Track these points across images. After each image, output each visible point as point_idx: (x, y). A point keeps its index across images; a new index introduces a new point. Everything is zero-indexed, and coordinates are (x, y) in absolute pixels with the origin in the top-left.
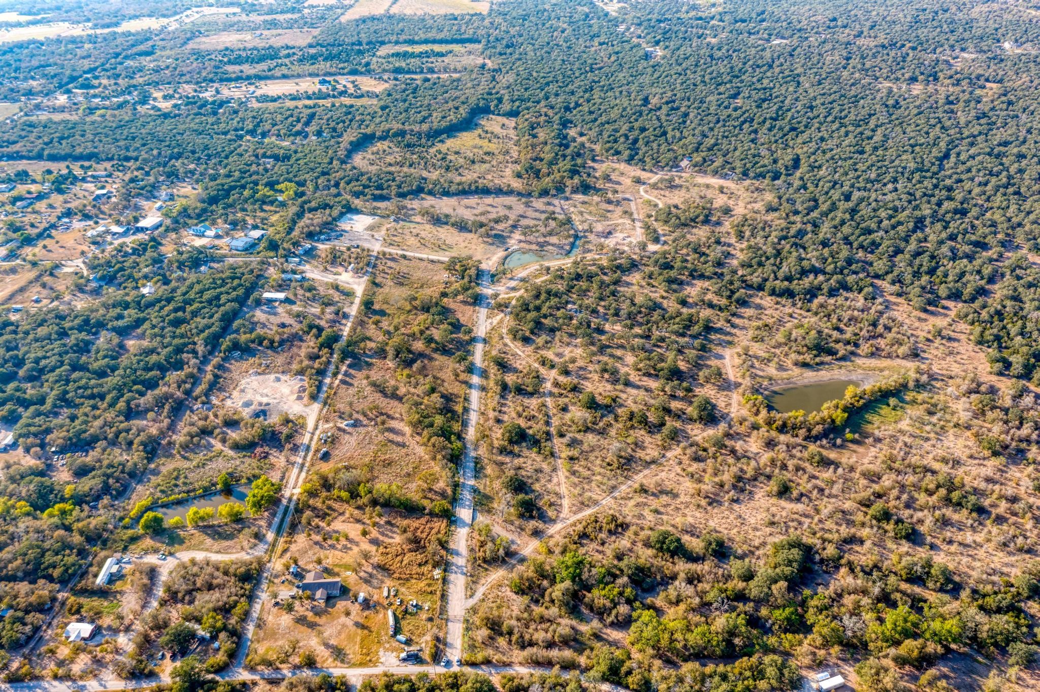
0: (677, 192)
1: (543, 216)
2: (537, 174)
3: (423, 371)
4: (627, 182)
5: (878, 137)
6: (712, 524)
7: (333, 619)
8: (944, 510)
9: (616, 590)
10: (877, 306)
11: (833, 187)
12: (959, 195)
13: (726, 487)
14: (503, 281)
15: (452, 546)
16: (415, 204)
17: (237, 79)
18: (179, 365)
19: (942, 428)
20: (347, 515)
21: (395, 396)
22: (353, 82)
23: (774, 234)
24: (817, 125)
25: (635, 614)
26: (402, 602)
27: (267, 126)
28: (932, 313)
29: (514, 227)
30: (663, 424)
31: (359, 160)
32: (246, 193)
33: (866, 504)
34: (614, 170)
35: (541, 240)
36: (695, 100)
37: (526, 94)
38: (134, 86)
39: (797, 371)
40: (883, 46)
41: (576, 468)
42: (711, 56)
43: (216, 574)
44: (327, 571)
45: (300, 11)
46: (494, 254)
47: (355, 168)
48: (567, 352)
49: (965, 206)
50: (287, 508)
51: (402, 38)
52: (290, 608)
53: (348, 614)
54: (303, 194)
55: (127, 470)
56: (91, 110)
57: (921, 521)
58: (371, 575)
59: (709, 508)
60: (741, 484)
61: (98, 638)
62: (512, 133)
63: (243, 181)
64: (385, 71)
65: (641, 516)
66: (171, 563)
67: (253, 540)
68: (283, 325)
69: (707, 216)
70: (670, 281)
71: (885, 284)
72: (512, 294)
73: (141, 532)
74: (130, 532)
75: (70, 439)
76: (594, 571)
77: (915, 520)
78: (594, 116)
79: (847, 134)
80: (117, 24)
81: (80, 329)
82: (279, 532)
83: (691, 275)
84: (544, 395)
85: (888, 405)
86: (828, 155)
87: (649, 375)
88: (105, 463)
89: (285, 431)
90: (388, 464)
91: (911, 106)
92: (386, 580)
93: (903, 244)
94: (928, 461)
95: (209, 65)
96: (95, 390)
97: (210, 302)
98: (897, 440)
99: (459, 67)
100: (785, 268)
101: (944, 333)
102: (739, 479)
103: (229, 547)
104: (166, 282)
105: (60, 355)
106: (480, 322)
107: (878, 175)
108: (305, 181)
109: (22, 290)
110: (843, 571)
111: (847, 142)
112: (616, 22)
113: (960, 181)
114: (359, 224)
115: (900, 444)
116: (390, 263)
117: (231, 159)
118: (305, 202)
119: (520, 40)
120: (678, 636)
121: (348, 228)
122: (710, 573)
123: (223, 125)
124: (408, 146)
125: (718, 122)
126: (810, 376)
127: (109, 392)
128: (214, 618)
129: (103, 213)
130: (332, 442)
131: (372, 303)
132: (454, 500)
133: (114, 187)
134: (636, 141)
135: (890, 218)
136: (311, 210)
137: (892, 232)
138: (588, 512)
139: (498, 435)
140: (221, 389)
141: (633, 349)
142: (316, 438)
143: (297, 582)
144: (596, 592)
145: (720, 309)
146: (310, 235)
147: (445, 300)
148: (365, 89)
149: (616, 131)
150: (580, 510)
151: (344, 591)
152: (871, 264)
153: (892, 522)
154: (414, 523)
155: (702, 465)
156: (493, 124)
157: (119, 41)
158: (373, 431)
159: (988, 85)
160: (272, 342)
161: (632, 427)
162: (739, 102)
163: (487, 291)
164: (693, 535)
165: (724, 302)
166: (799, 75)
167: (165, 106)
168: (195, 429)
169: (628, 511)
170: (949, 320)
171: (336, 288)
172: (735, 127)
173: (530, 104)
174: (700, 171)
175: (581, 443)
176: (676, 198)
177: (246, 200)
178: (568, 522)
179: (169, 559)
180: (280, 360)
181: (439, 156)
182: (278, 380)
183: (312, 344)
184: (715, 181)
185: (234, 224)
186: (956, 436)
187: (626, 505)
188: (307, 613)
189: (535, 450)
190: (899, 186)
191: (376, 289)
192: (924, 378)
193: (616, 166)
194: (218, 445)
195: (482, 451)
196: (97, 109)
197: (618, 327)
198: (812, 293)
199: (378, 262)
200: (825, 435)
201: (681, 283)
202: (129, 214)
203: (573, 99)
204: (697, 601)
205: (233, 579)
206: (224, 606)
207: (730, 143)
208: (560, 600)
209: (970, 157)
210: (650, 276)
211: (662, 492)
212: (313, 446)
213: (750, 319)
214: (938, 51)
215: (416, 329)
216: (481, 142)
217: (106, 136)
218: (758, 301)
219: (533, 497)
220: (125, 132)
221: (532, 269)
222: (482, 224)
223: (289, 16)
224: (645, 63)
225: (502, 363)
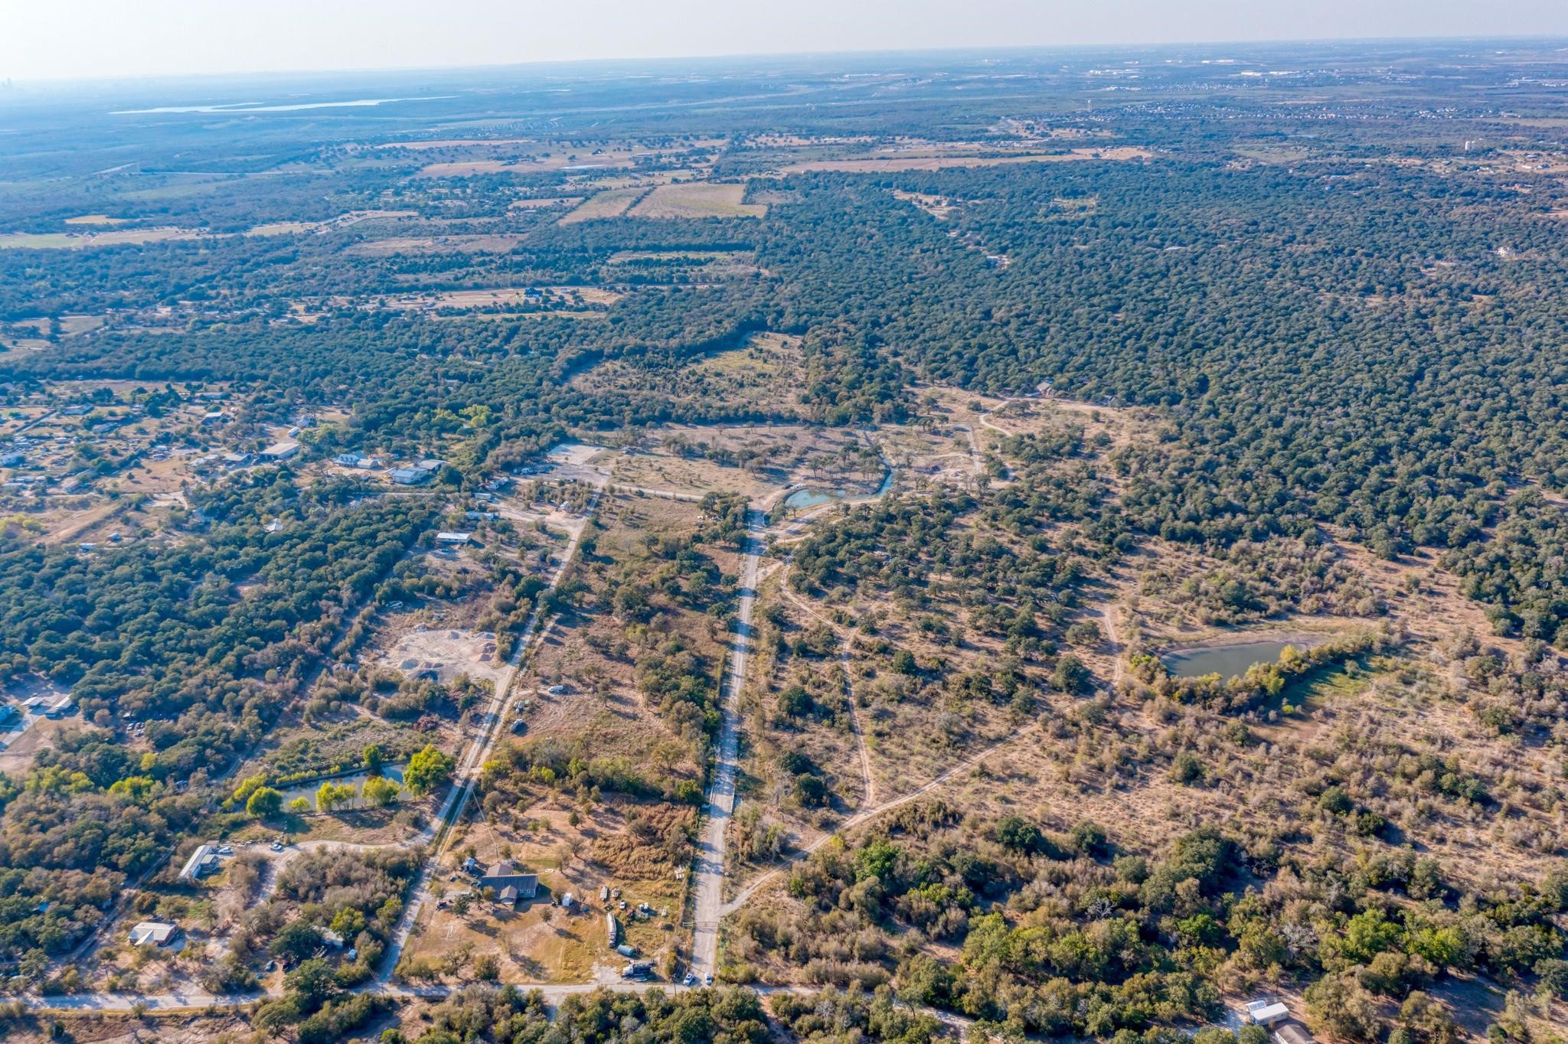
0: (1032, 420)
1: (840, 449)
2: (833, 400)
3: (664, 627)
4: (963, 409)
5: (1320, 353)
6: (1085, 815)
7: (526, 925)
8: (1431, 800)
9: (945, 891)
10: (1324, 552)
11: (1257, 411)
12: (1437, 420)
13: (1107, 769)
14: (783, 523)
15: (702, 839)
16: (659, 434)
17: (411, 289)
18: (314, 614)
19: (1425, 700)
20: (550, 800)
21: (623, 658)
22: (573, 293)
23: (1172, 465)
24: (1232, 340)
25: (971, 921)
26: (627, 906)
27: (451, 342)
28: (1405, 562)
29: (800, 461)
30: (1010, 695)
31: (579, 382)
32: (418, 417)
33: (1314, 792)
34: (943, 395)
35: (839, 476)
36: (1057, 313)
37: (818, 307)
38: (266, 297)
39: (1209, 631)
40: (1325, 253)
41: (886, 745)
42: (1081, 265)
43: (356, 865)
44: (517, 866)
45: (501, 214)
46: (770, 492)
47: (572, 389)
48: (874, 607)
49: (1448, 432)
50: (462, 791)
51: (643, 243)
52: (461, 909)
53: (547, 917)
54: (498, 419)
55: (232, 737)
56: (204, 324)
57: (1397, 814)
58: (582, 873)
59: (1082, 797)
60: (1129, 766)
61: (178, 944)
62: (797, 353)
63: (414, 404)
64: (619, 280)
65: (981, 806)
66: (291, 854)
67: (410, 829)
68: (465, 571)
69: (1076, 447)
70: (1023, 522)
71: (1335, 528)
72: (796, 539)
73: (249, 815)
74: (232, 816)
75: (153, 701)
76: (911, 865)
77: (1388, 811)
78: (911, 333)
79: (1275, 351)
80: (246, 228)
81: (175, 569)
82: (450, 818)
83: (1053, 515)
84: (840, 657)
85: (1345, 672)
86: (1249, 374)
87: (994, 635)
88: (202, 729)
89: (462, 697)
90: (611, 739)
91: (1366, 319)
92: (604, 879)
93: (1360, 477)
94: (1406, 740)
95: (372, 274)
96: (193, 642)
97: (361, 541)
98: (1359, 715)
99: (723, 276)
100: (1189, 505)
101: (1423, 585)
102: (1126, 761)
103: (376, 837)
104: (300, 516)
105: (146, 600)
106: (749, 571)
107: (1321, 398)
108: (503, 404)
109: (95, 526)
110: (1282, 873)
111: (1275, 359)
112: (945, 227)
113: (1439, 405)
114: (576, 458)
115: (1364, 718)
116: (619, 502)
117: (397, 379)
118: (501, 429)
119: (810, 246)
120: (1038, 946)
121: (562, 460)
122: (1084, 872)
123: (388, 341)
124: (650, 365)
125: (1091, 337)
126: (1227, 636)
127: (213, 644)
128: (350, 914)
129: (215, 439)
130: (531, 712)
131: (594, 547)
132: (708, 784)
133: (233, 410)
134: (973, 361)
135: (1339, 446)
136: (508, 437)
137: (1343, 463)
138: (903, 801)
139: (772, 706)
140: (372, 646)
141: (970, 603)
142: (507, 706)
143: (473, 880)
144: (913, 893)
145: (1096, 556)
146: (508, 467)
147: (699, 546)
148: (588, 300)
149: (946, 348)
150: (892, 798)
151: (543, 892)
152: (1314, 502)
153: (1354, 812)
154: (646, 811)
155: (1070, 742)
156: (772, 342)
157: (247, 246)
158: (589, 699)
159: (1476, 297)
160: (449, 589)
161: (969, 697)
162: (1120, 316)
163: (758, 534)
164: (1058, 830)
165: (1099, 547)
166: (1205, 285)
167: (310, 319)
168: (331, 691)
169: (963, 799)
170: (1430, 569)
171: (542, 529)
172: (1115, 344)
173: (823, 318)
174: (1064, 397)
175: (893, 715)
176: (1034, 427)
177: (417, 427)
178: (875, 812)
179: (289, 850)
180: (459, 612)
181: (693, 378)
182: (456, 636)
183: (507, 593)
184: (1087, 408)
185: (401, 453)
186: (1446, 711)
187: (959, 792)
188: (486, 918)
189: (826, 722)
190: (1351, 410)
191: (599, 532)
192: (1396, 638)
193: (947, 391)
194: (365, 713)
195: (750, 724)
196: (212, 322)
197: (948, 578)
198: (1230, 536)
199: (604, 501)
200: (1251, 705)
201: (1039, 526)
202: (253, 440)
203: (884, 312)
204: (1065, 902)
205: (380, 872)
206: (366, 904)
207: (1108, 362)
208: (861, 904)
209: (1453, 377)
210: (995, 517)
211: (1012, 776)
212: (504, 716)
213: (1139, 568)
214: (1403, 258)
215: (655, 578)
216: (753, 363)
217: (225, 351)
218: (1150, 547)
219: (822, 779)
220: (251, 348)
221: (825, 509)
222: (752, 456)
223: (487, 219)
224: (986, 273)
225: (779, 620)
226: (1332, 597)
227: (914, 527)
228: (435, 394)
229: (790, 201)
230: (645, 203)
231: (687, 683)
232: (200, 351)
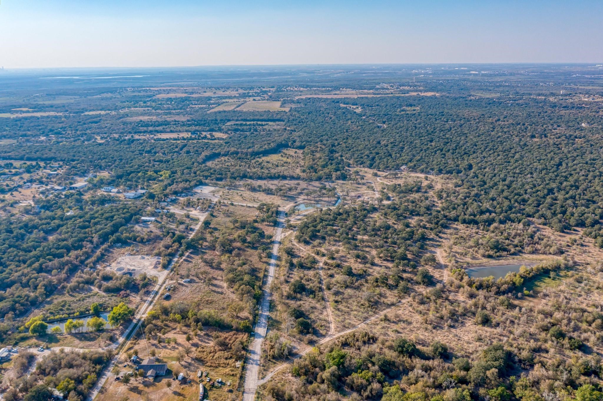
0: (399, 180)
1: (318, 189)
2: (315, 171)
3: (238, 255)
4: (370, 176)
5: (517, 156)
6: (436, 339)
7: (158, 389)
9: (370, 374)
10: (531, 229)
11: (494, 176)
12: (571, 179)
13: (445, 318)
14: (293, 216)
15: (250, 348)
16: (241, 183)
17: (145, 132)
18: (81, 247)
19: (589, 290)
20: (178, 330)
21: (219, 268)
23: (461, 195)
24: (480, 152)
25: (385, 389)
26: (210, 380)
27: (158, 149)
28: (567, 233)
29: (300, 194)
30: (397, 286)
31: (209, 164)
32: (139, 174)
33: (546, 329)
34: (361, 171)
35: (318, 199)
36: (407, 142)
37: (310, 140)
38: (86, 134)
39: (485, 260)
40: (513, 124)
41: (340, 306)
42: (416, 127)
43: (77, 358)
44: (158, 360)
45: (184, 109)
46: (288, 204)
47: (206, 166)
48: (333, 248)
49: (577, 184)
50: (136, 325)
51: (240, 118)
52: (126, 380)
53: (169, 385)
54: (174, 176)
55: (30, 299)
56: (58, 143)
57: (587, 340)
58: (190, 364)
59: (434, 331)
60: (455, 317)
62: (301, 155)
63: (139, 170)
64: (229, 130)
65: (385, 334)
66: (47, 353)
67: (108, 342)
68: (151, 232)
69: (419, 189)
70: (398, 216)
71: (535, 220)
72: (299, 222)
73: (30, 334)
76: (353, 361)
77: (582, 338)
78: (348, 149)
79: (498, 155)
80: (83, 112)
81: (21, 228)
82: (128, 338)
83: (411, 214)
84: (318, 268)
86: (489, 163)
87: (388, 261)
88: (16, 295)
89: (142, 283)
90: (210, 303)
91: (534, 145)
92: (200, 367)
93: (543, 199)
94: (584, 306)
95: (130, 127)
96: (21, 258)
97: (107, 219)
98: (560, 296)
99: (271, 129)
100: (470, 210)
101: (578, 242)
102: (454, 314)
103: (90, 345)
104: (81, 209)
105: (4, 240)
106: (278, 234)
107: (521, 171)
108: (176, 171)
110: (536, 367)
111: (499, 158)
112: (360, 115)
113: (571, 175)
114: (206, 191)
115: (562, 297)
116: (222, 207)
117: (133, 161)
118: (175, 179)
119: (307, 120)
121: (199, 191)
122: (439, 366)
123: (132, 149)
124: (240, 158)
125: (422, 150)
126: (493, 262)
127: (30, 258)
128: (68, 382)
129: (52, 181)
131: (210, 224)
132: (254, 323)
133: (62, 171)
134: (373, 158)
135: (532, 188)
136: (177, 182)
137: (535, 195)
138: (348, 331)
139: (286, 289)
140: (104, 262)
141: (376, 247)
142: (163, 288)
143: (135, 366)
144: (354, 375)
145: (431, 229)
146: (176, 193)
147: (256, 224)
148: (216, 136)
149: (362, 154)
150: (343, 330)
151: (169, 373)
152: (524, 209)
153: (566, 338)
154: (224, 335)
155: (426, 306)
156: (291, 152)
157: (82, 118)
158: (202, 285)
159: (577, 139)
160: (142, 239)
161: (378, 286)
162: (433, 144)
163: (282, 220)
164: (424, 346)
165: (432, 226)
166: (466, 134)
167: (102, 141)
168: (81, 280)
169: (377, 331)
170: (580, 236)
171: (188, 216)
172: (432, 153)
173: (312, 143)
174: (412, 171)
175: (343, 293)
176: (401, 182)
177: (139, 178)
178: (334, 337)
179: (46, 351)
180: (146, 248)
181: (257, 163)
182: (143, 258)
183: (169, 241)
184: (422, 176)
185: (130, 187)
187: (375, 328)
188: (139, 385)
189: (311, 296)
190: (534, 176)
191: (212, 218)
192: (571, 263)
193: (363, 169)
194: (95, 289)
195: (276, 297)
196: (61, 142)
197: (366, 237)
198: (490, 222)
199: (216, 206)
200: (509, 290)
201: (405, 217)
202: (68, 182)
203: (336, 142)
204: (432, 380)
205: (88, 362)
206: (78, 378)
207: (430, 159)
208: (328, 380)
209: (574, 165)
210: (386, 214)
211: (400, 321)
212: (161, 292)
213: (451, 234)
214: (545, 126)
215: (236, 236)
216: (283, 158)
217: (63, 151)
218: (455, 226)
219: (309, 321)
220: (75, 150)
221: (312, 211)
222: (281, 190)
223: (179, 111)
224: (378, 129)
225: (290, 253)
226: (539, 247)
227: (351, 217)
228: (148, 167)
229: (299, 106)
230: (242, 106)
231: (246, 278)
232: (53, 151)
